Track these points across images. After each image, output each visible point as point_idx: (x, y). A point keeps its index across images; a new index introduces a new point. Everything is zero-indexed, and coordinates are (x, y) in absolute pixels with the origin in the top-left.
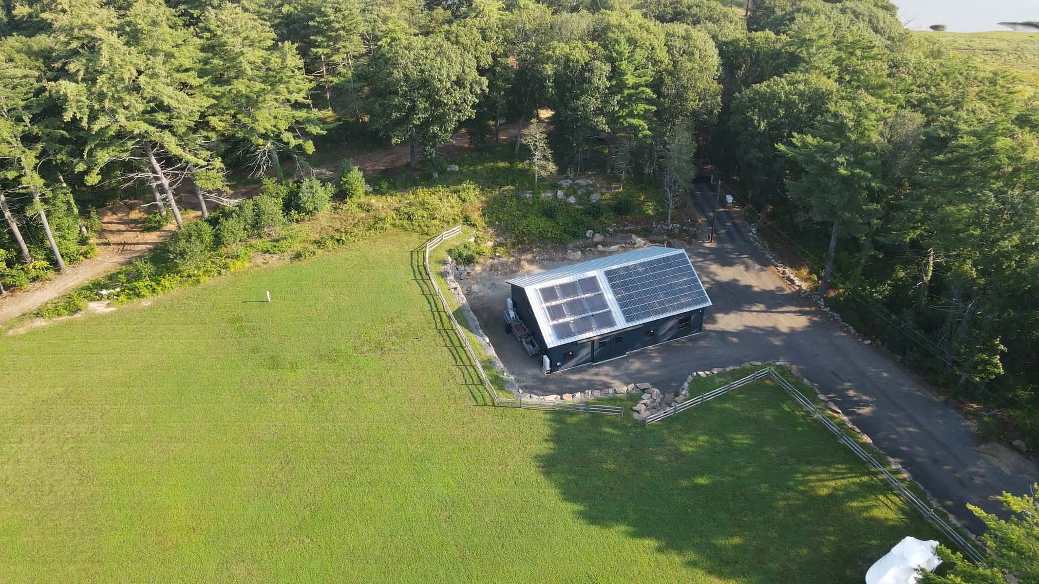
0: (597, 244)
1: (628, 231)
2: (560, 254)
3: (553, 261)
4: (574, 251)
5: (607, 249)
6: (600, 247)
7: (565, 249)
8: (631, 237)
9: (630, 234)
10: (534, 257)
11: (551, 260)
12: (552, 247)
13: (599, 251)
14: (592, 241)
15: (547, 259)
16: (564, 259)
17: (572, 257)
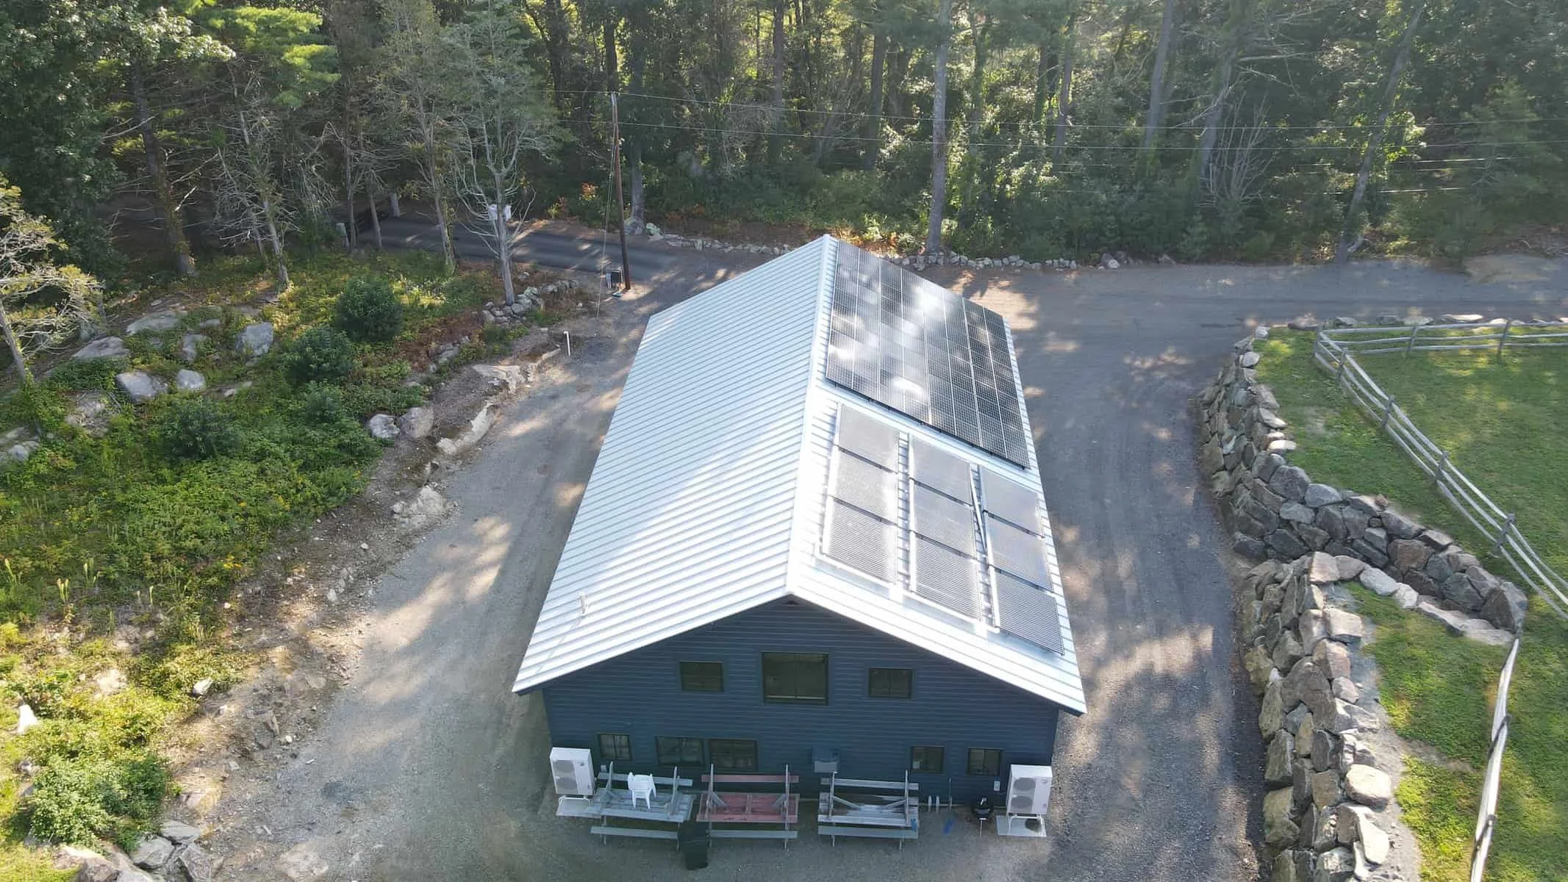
0: (432, 440)
1: (455, 366)
2: (380, 534)
3: (383, 568)
4: (408, 498)
5: (467, 439)
6: (446, 445)
7: (377, 513)
8: (478, 376)
9: (466, 371)
10: (321, 600)
11: (373, 571)
12: (333, 533)
13: (455, 458)
14: (415, 442)
15: (359, 577)
16: (406, 542)
17: (418, 521)
